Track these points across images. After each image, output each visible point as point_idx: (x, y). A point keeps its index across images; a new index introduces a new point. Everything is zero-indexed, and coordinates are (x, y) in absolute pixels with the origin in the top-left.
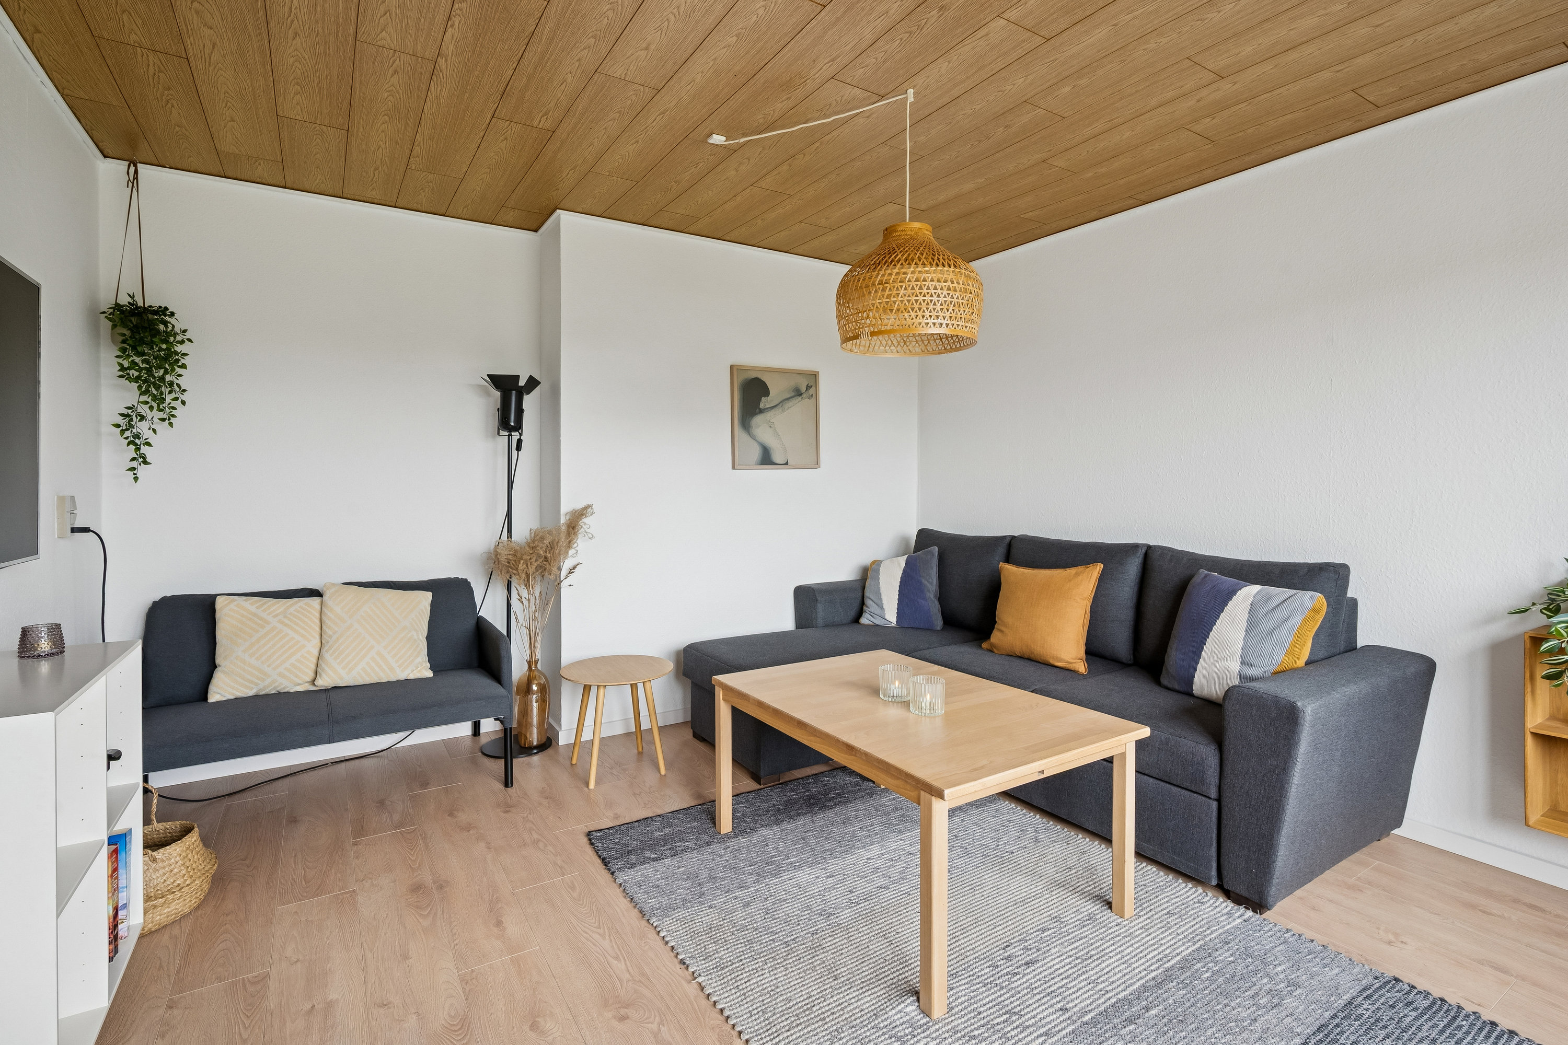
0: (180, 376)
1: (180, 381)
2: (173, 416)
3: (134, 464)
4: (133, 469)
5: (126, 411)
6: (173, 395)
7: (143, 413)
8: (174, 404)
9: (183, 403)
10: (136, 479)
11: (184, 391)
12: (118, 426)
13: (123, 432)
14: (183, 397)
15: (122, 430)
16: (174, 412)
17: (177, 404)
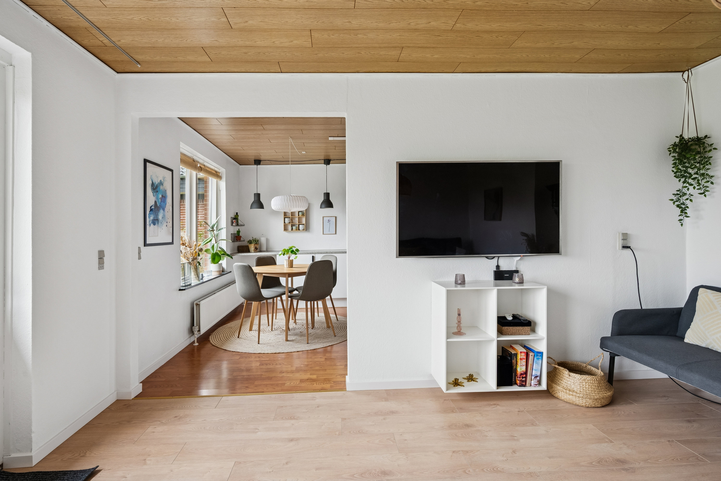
0: (708, 169)
1: (709, 172)
2: (707, 191)
3: (681, 217)
4: (680, 220)
5: (676, 193)
6: (705, 180)
7: (685, 192)
8: (706, 184)
9: (712, 183)
10: (682, 225)
11: (712, 177)
12: (672, 200)
13: (674, 203)
14: (712, 180)
15: (674, 202)
16: (707, 189)
17: (708, 184)
